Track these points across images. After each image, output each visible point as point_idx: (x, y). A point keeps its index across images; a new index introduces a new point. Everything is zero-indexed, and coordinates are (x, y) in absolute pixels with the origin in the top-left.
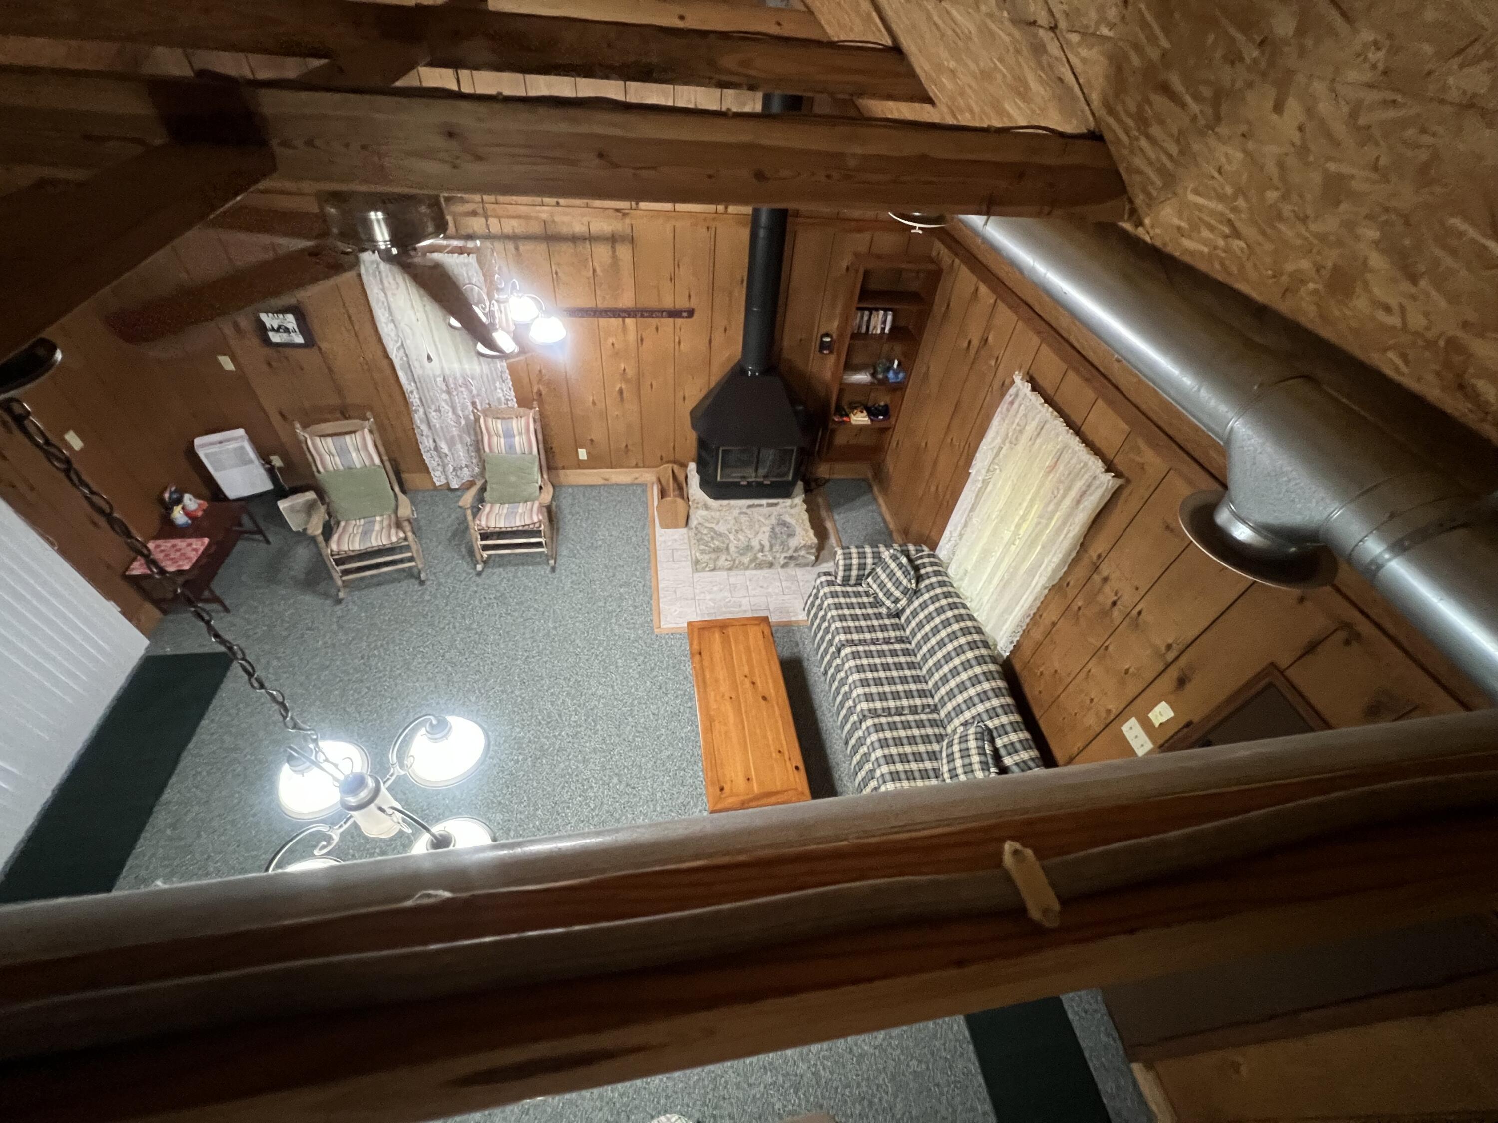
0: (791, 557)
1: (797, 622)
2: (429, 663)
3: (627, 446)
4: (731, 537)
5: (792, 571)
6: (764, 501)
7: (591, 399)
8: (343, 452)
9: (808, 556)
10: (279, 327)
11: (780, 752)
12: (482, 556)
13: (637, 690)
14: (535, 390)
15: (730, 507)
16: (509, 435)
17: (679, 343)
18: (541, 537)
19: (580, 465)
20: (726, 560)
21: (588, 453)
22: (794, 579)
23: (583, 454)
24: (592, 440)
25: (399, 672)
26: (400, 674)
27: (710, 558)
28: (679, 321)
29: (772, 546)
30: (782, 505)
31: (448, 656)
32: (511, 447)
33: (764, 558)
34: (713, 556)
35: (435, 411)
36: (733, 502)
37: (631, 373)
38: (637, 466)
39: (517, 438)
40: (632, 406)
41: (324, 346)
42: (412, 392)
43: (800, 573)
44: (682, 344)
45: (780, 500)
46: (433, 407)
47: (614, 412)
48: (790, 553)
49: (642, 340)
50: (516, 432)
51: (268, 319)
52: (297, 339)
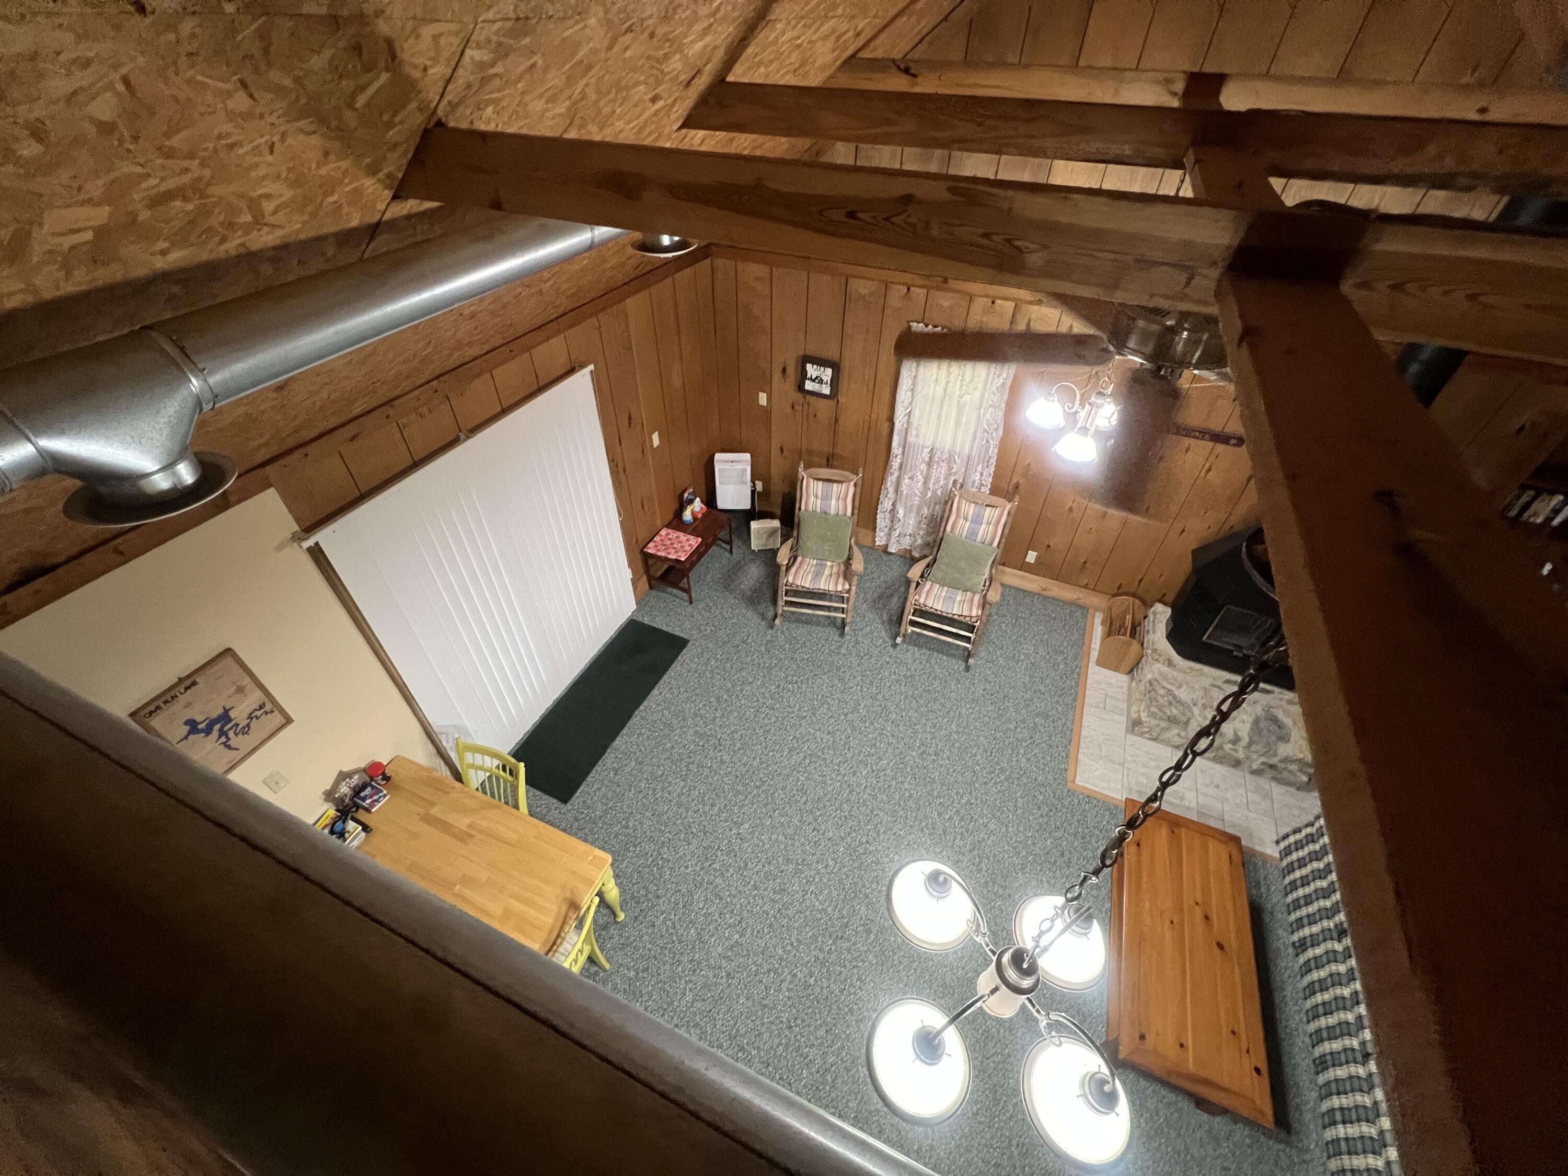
0: (1272, 767)
1: (1262, 854)
2: (832, 717)
3: (1085, 563)
4: (1196, 711)
5: (1264, 783)
7: (1070, 504)
8: (826, 497)
9: (1299, 774)
10: (817, 378)
11: (1233, 1032)
12: (906, 630)
13: (1034, 844)
15: (1201, 674)
16: (977, 520)
17: (1209, 470)
18: (972, 633)
19: (1024, 567)
20: (1179, 735)
21: (1038, 558)
22: (1267, 796)
23: (1031, 557)
24: (1049, 546)
25: (804, 714)
26: (805, 717)
27: (1158, 725)
28: (1220, 448)
29: (1250, 744)
30: (1276, 695)
31: (850, 717)
32: (973, 533)
33: (1233, 753)
34: (1164, 724)
35: (909, 478)
36: (1207, 669)
38: (1086, 587)
39: (983, 526)
41: (845, 401)
42: (896, 456)
43: (1278, 791)
44: (1210, 473)
45: (1276, 689)
46: (910, 475)
47: (1088, 526)
48: (1274, 761)
50: (985, 521)
51: (811, 370)
52: (826, 390)
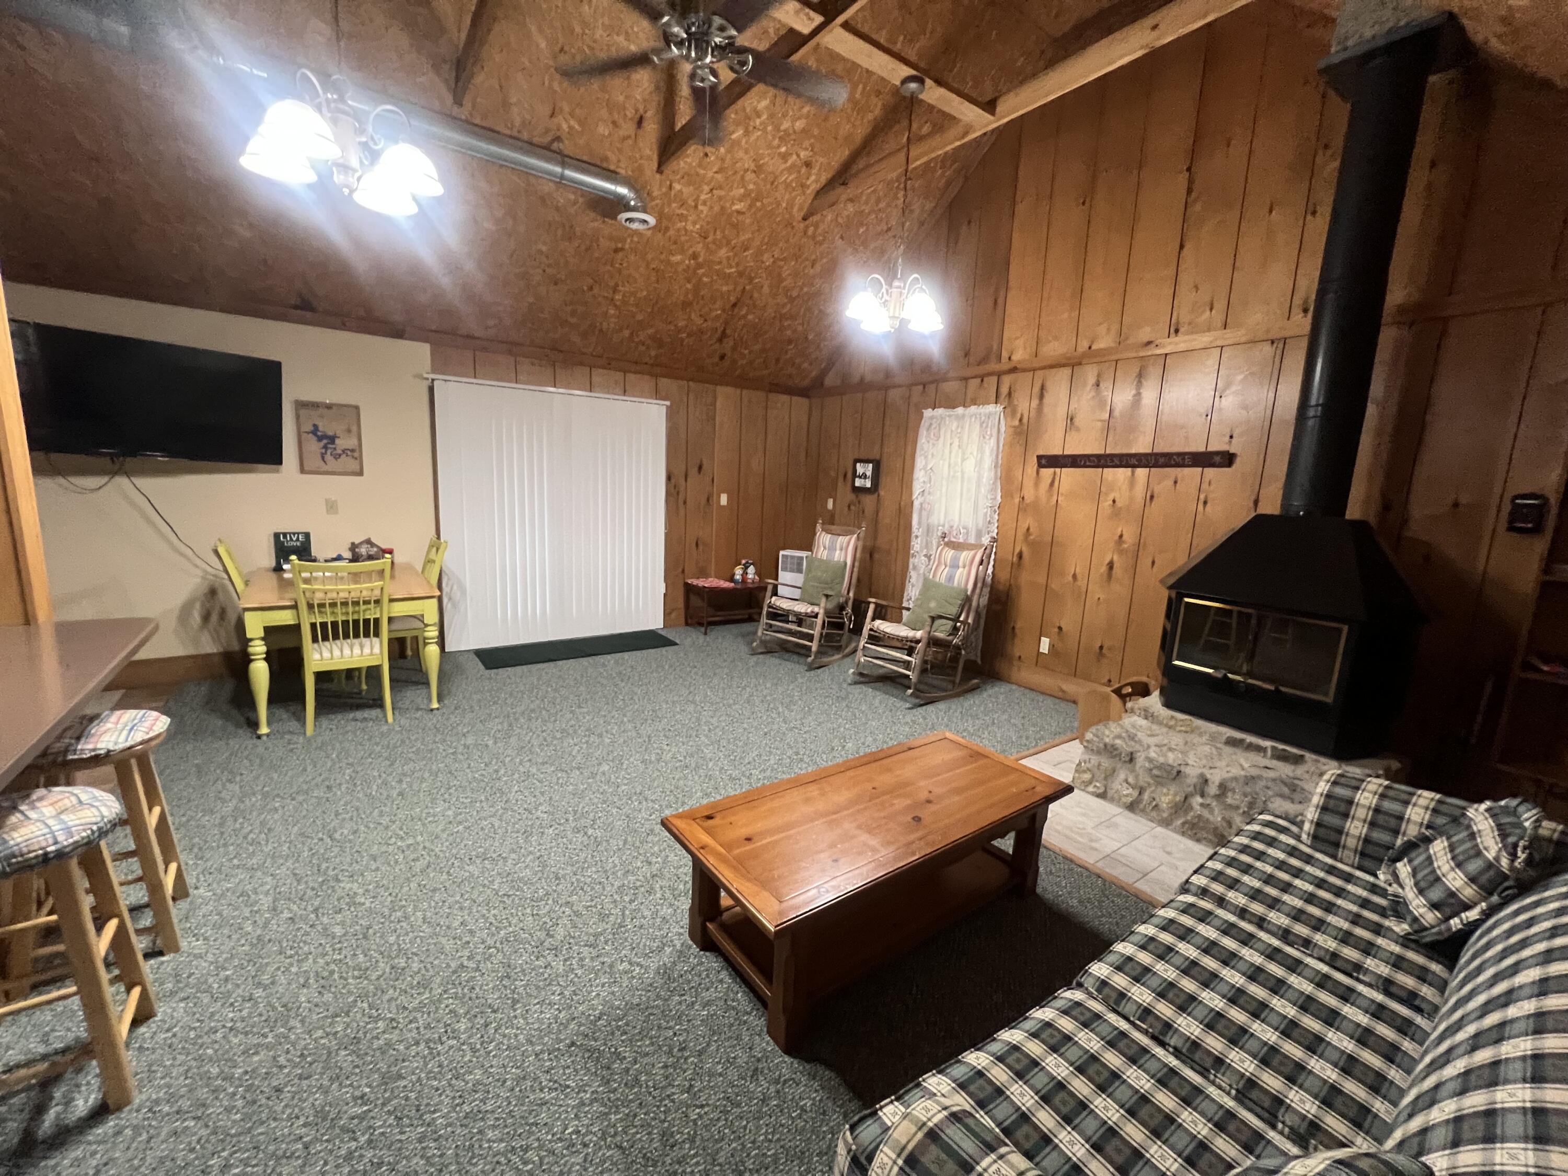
3: (1101, 648)
6: (1268, 744)
7: (1073, 570)
8: (832, 549)
10: (863, 474)
12: (859, 658)
14: (1017, 550)
15: (1192, 730)
16: (954, 564)
17: (1205, 503)
21: (1052, 646)
23: (1045, 645)
24: (1060, 628)
28: (1210, 472)
32: (950, 578)
35: (925, 556)
36: (1198, 722)
37: (1130, 539)
39: (961, 570)
40: (1120, 588)
41: (882, 493)
42: (917, 537)
44: (1209, 505)
45: (1309, 756)
47: (1097, 592)
49: (1152, 497)
50: (961, 564)
51: (860, 468)
52: (868, 485)
